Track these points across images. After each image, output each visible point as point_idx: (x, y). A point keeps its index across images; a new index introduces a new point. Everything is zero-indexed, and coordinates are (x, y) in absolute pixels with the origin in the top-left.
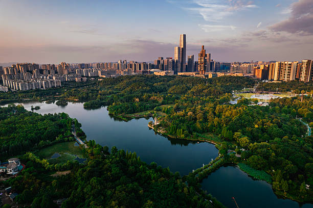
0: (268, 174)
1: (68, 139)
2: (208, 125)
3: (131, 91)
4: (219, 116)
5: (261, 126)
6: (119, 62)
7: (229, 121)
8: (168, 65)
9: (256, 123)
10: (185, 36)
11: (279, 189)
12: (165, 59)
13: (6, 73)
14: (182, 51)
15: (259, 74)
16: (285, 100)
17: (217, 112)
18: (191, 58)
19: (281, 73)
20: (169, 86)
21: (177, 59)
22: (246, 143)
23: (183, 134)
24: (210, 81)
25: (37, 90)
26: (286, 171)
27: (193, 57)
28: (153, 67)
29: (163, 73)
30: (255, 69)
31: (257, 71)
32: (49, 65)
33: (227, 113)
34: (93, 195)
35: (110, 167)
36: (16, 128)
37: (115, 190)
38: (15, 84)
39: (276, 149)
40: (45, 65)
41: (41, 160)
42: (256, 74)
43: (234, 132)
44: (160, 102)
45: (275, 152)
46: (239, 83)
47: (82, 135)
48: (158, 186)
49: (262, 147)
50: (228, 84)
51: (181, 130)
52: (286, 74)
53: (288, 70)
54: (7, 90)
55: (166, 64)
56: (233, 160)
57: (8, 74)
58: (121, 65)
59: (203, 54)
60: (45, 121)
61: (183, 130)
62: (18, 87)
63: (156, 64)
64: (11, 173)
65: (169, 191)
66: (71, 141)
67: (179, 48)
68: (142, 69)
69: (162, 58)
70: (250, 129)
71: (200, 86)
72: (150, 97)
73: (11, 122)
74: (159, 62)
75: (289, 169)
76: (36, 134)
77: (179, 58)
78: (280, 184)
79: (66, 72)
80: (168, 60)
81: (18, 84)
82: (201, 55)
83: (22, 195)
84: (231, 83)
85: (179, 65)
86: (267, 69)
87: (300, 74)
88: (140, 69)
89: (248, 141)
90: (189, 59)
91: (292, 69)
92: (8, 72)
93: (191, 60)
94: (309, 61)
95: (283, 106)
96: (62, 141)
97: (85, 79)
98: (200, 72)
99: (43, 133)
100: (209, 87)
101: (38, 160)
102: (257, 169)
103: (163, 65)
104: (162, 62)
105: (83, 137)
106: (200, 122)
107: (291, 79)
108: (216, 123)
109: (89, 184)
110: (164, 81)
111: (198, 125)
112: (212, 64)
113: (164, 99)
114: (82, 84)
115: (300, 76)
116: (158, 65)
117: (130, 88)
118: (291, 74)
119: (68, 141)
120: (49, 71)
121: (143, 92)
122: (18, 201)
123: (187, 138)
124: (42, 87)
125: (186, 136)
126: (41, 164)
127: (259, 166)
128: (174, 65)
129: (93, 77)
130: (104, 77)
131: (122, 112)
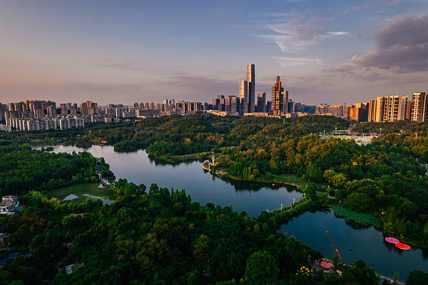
0: (376, 217)
1: (90, 180)
2: (286, 163)
3: (180, 131)
4: (302, 153)
5: (361, 164)
6: (165, 102)
7: (317, 158)
8: (230, 105)
9: (354, 160)
10: (253, 66)
11: (392, 233)
12: (227, 97)
13: (10, 110)
14: (250, 87)
15: (355, 116)
16: (393, 138)
17: (298, 148)
18: (261, 96)
19: (386, 112)
20: (232, 127)
21: (243, 97)
22: (342, 181)
23: (252, 173)
24: (289, 120)
25: (51, 130)
26: (402, 210)
27: (264, 95)
28: (210, 107)
29: (224, 114)
30: (349, 108)
31: (351, 110)
32: (70, 104)
33: (313, 149)
34: (121, 228)
35: (146, 202)
36: (17, 165)
37: (153, 224)
38: (22, 123)
39: (385, 185)
40: (65, 105)
41: (49, 198)
42: (351, 115)
43: (323, 170)
44: (220, 142)
45: (384, 189)
46: (328, 124)
47: (110, 176)
48: (216, 223)
49: (365, 184)
50: (313, 125)
51: (249, 168)
52: (392, 111)
53: (395, 106)
54: (10, 130)
55: (227, 104)
56: (324, 201)
57: (13, 111)
58: (167, 105)
59: (278, 88)
60: (59, 159)
61: (252, 169)
62: (26, 126)
63: (214, 103)
64: (5, 213)
65: (232, 228)
66: (94, 182)
67: (246, 83)
68: (196, 110)
69: (223, 97)
70: (347, 167)
71: (274, 126)
72: (205, 137)
73: (11, 158)
74: (218, 101)
75: (405, 207)
76: (45, 171)
77: (245, 95)
78: (395, 226)
79: (92, 112)
80: (231, 99)
81: (26, 123)
82: (276, 89)
83: (17, 233)
84: (317, 124)
85: (246, 106)
86: (365, 108)
87: (411, 111)
88: (192, 109)
89: (344, 178)
90: (259, 98)
91: (400, 105)
92: (14, 109)
93: (261, 100)
94: (423, 94)
95: (391, 144)
96: (81, 182)
97: (117, 120)
98: (275, 112)
99: (55, 171)
100: (287, 126)
101: (44, 199)
102: (359, 212)
103: (223, 105)
104: (222, 102)
105: (110, 178)
106: (276, 160)
107: (399, 119)
108: (297, 161)
109: (116, 216)
110: (225, 121)
111: (273, 164)
112: (290, 104)
113: (225, 139)
114: (113, 125)
115: (411, 115)
116: (217, 105)
117: (178, 127)
118: (399, 112)
119: (90, 181)
120: (69, 110)
121: (196, 132)
122: (10, 241)
123: (259, 180)
124: (58, 127)
125: (257, 176)
126: (48, 204)
127: (362, 207)
128: (239, 105)
129: (128, 118)
130: (144, 117)
131: (167, 152)
